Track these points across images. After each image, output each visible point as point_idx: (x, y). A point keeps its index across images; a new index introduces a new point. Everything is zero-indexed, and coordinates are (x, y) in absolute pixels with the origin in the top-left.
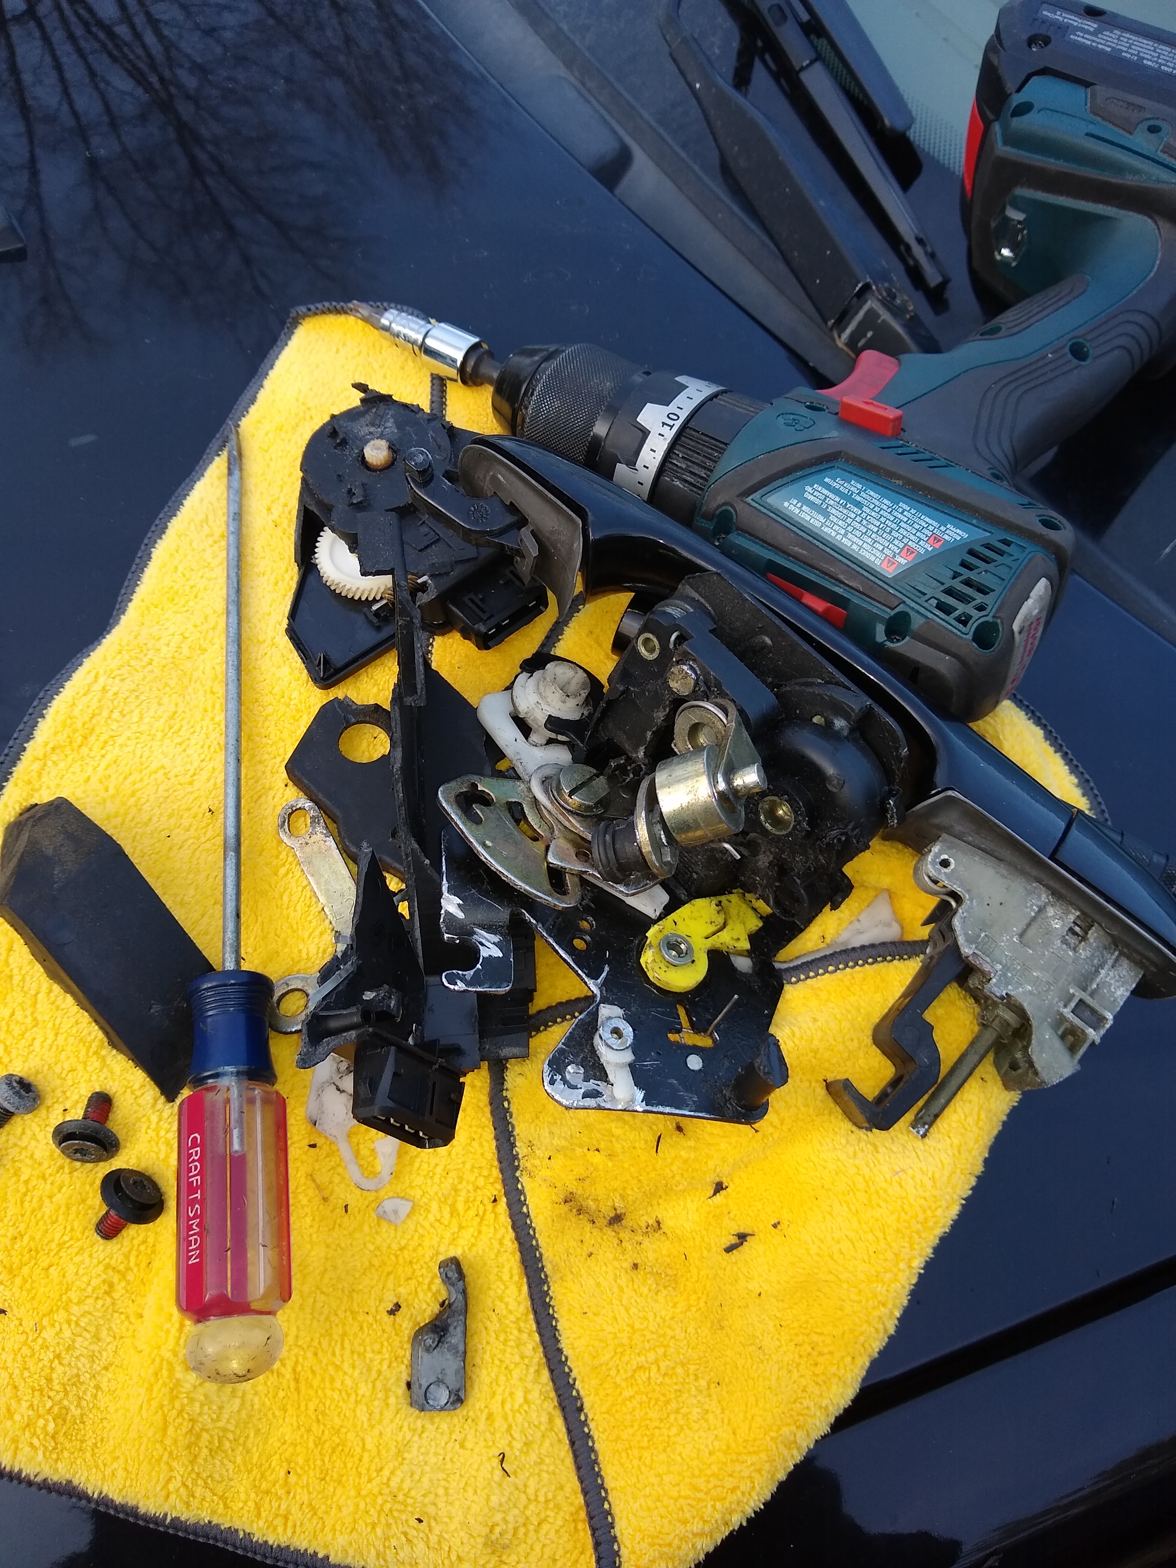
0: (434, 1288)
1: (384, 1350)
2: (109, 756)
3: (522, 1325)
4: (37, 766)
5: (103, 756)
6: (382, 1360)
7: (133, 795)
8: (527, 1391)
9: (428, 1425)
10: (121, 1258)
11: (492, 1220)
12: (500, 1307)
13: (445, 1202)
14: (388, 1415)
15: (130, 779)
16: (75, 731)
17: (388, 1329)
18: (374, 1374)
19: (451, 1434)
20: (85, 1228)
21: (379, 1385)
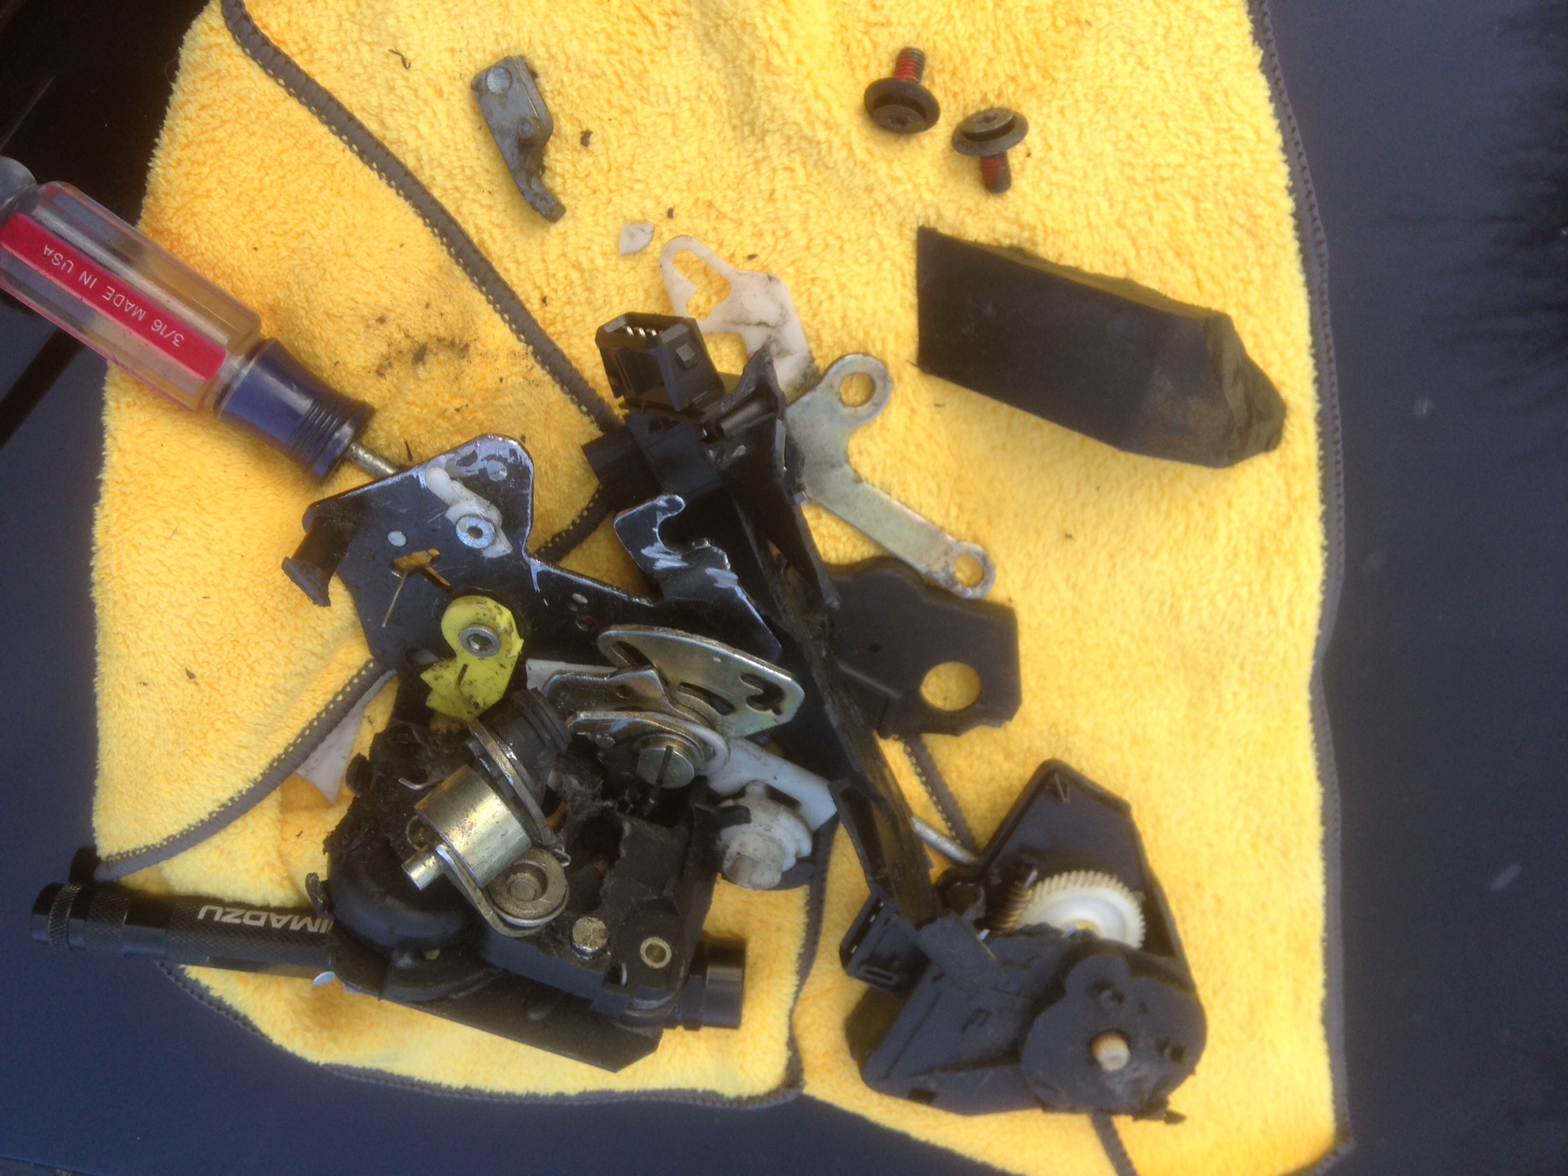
0: (559, 180)
1: (575, 93)
2: (1222, 540)
3: (457, 195)
4: (1297, 490)
5: (1229, 538)
6: (572, 84)
7: (1168, 514)
8: (420, 136)
9: (495, 48)
10: (880, 39)
11: (537, 280)
12: (486, 200)
13: (591, 271)
14: (537, 37)
15: (1181, 528)
16: (1278, 551)
17: (582, 116)
18: (573, 66)
19: (470, 54)
20: (935, 47)
21: (562, 58)
